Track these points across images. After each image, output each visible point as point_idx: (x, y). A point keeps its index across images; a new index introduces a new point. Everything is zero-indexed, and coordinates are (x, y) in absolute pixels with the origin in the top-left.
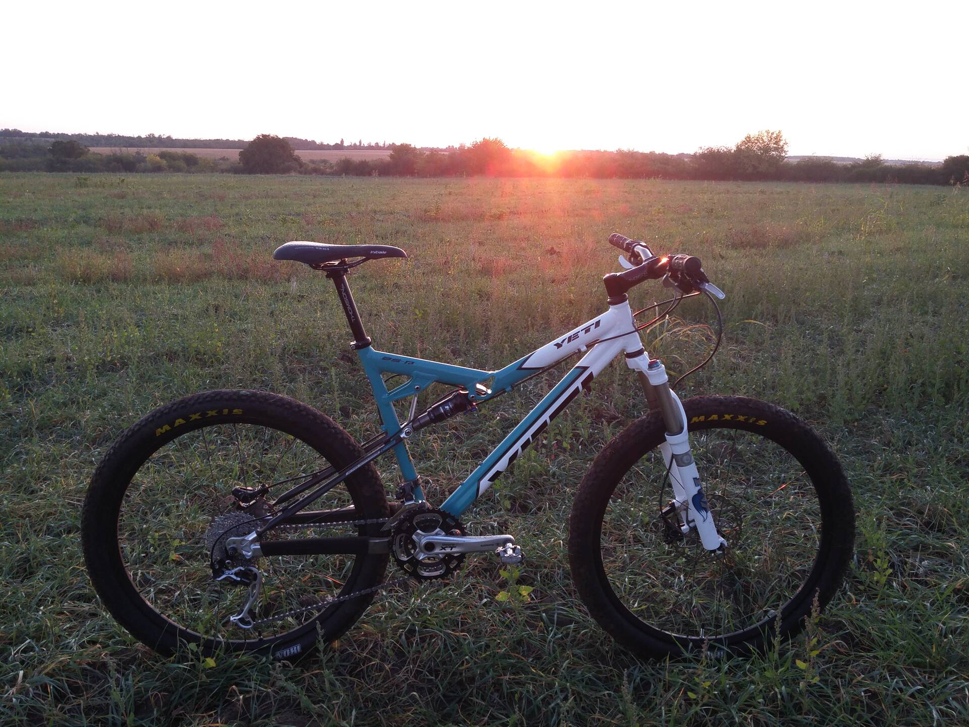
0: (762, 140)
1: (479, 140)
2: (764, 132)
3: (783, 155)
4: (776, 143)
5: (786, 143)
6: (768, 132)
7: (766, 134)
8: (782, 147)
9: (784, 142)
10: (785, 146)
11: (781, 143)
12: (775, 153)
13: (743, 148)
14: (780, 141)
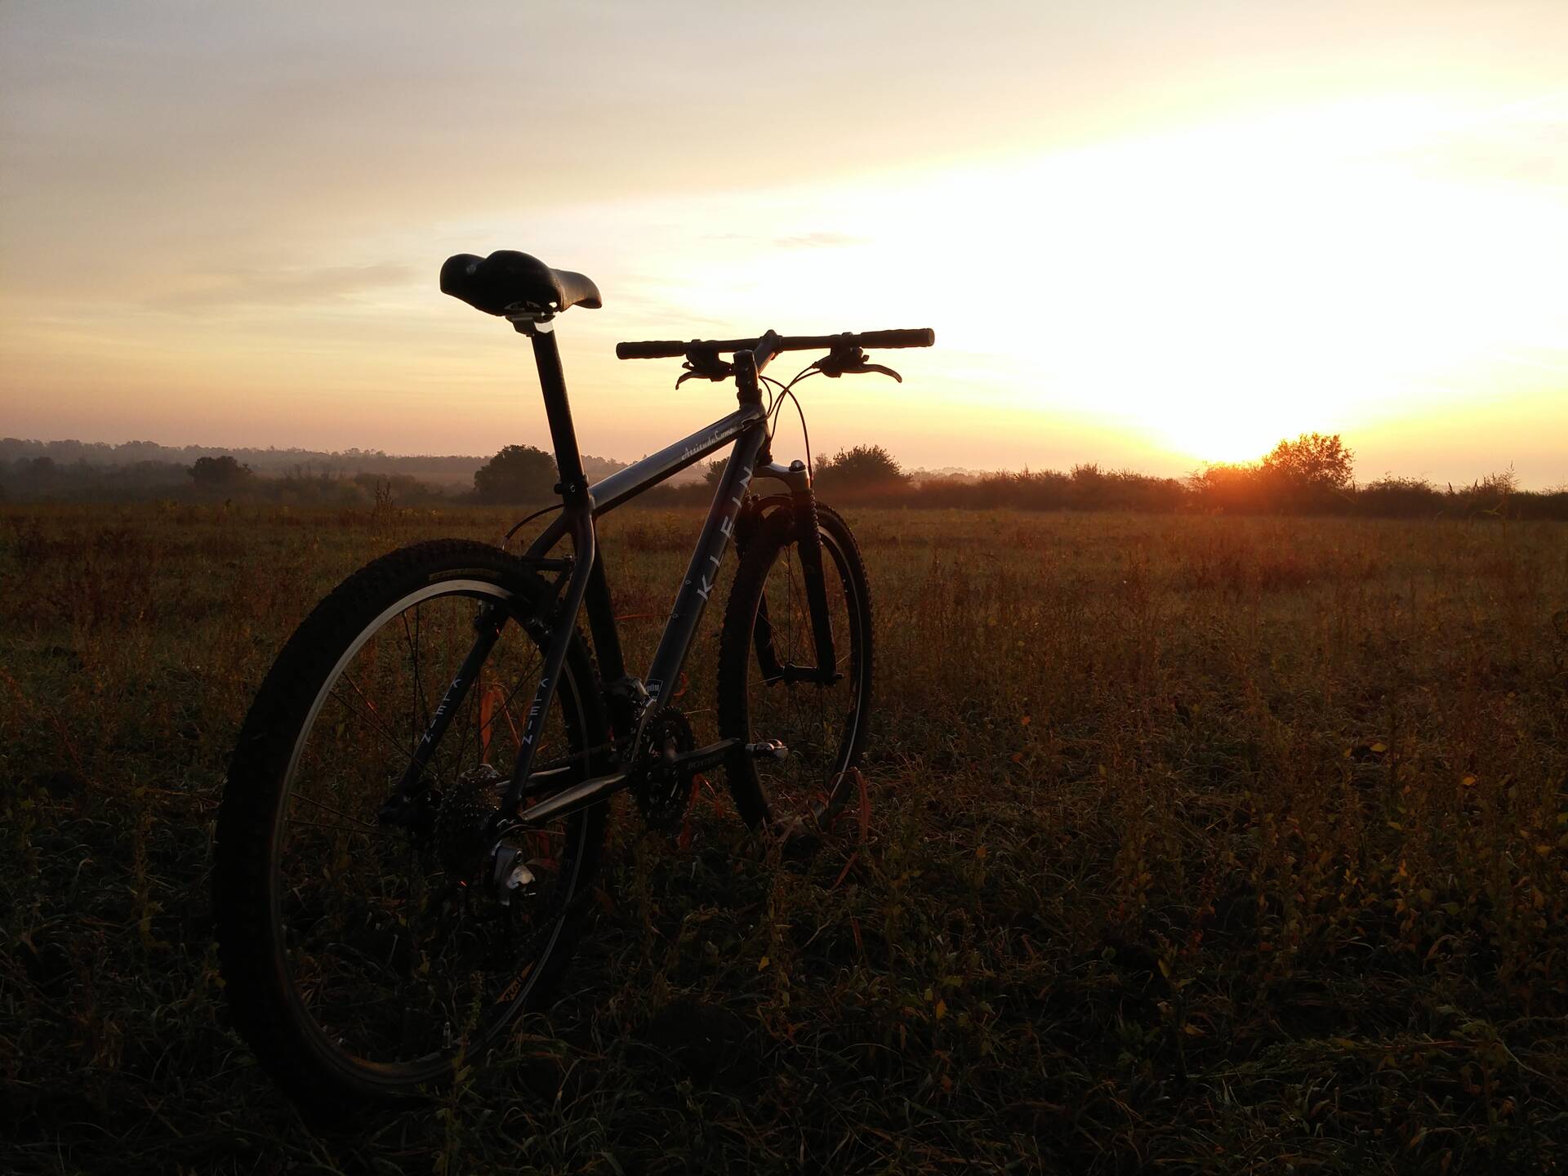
0: (1308, 450)
1: (848, 449)
2: (1309, 437)
3: (1344, 474)
4: (1330, 456)
5: (1347, 456)
6: (1316, 438)
7: (1312, 442)
8: (1341, 463)
9: (1343, 453)
10: (1347, 461)
11: (1340, 456)
12: (1329, 472)
13: (1274, 462)
14: (1337, 451)
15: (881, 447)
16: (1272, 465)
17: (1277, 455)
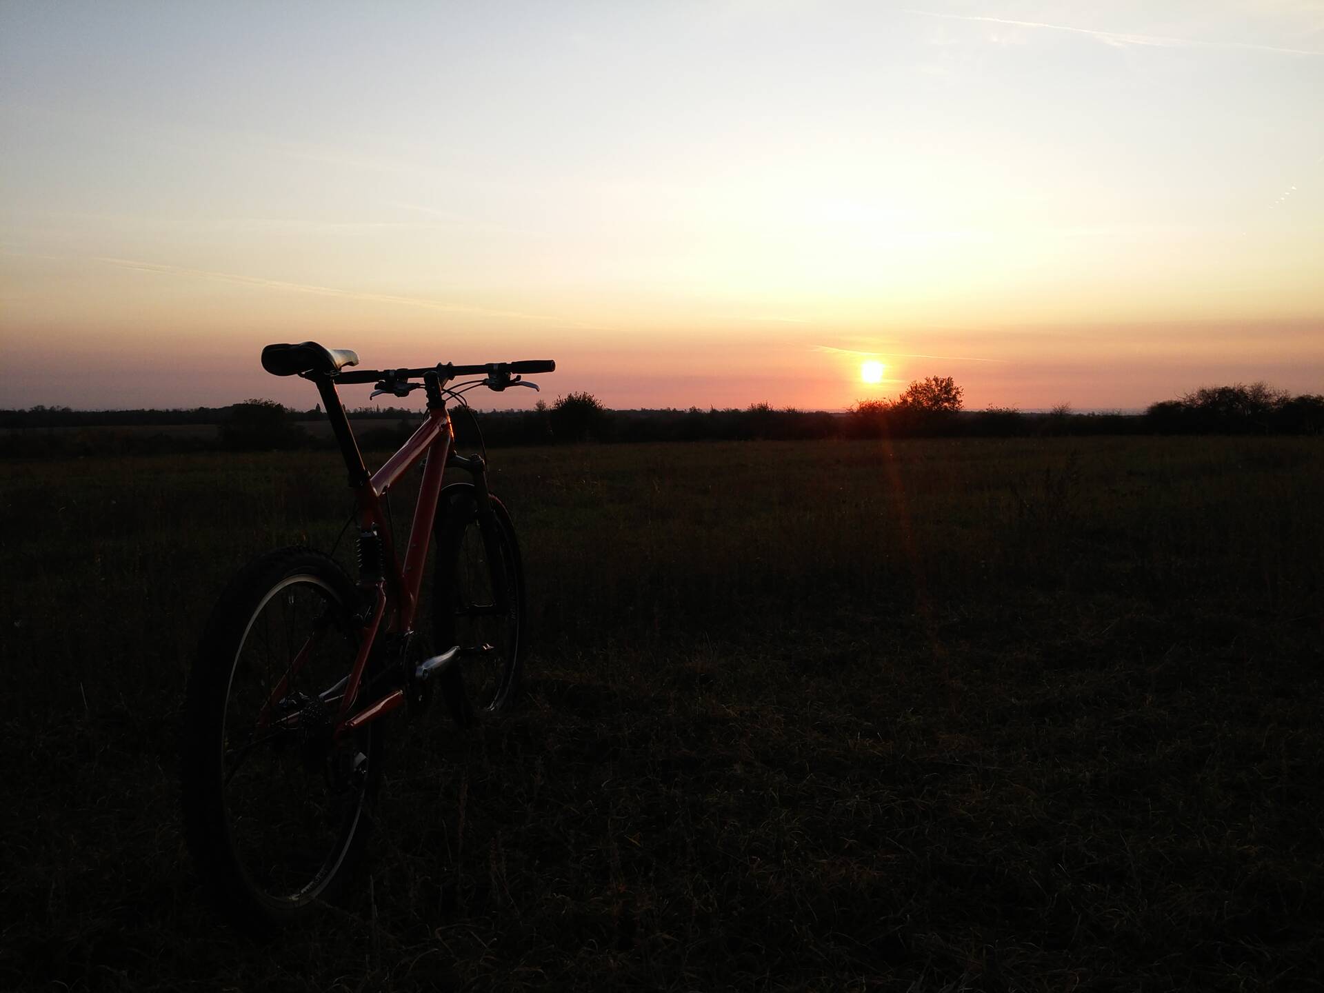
0: (931, 389)
1: (564, 397)
2: (931, 379)
3: (957, 405)
4: (947, 392)
5: (958, 393)
6: (936, 380)
7: (934, 382)
8: (955, 397)
9: (955, 390)
10: (958, 396)
11: (953, 393)
12: (946, 404)
13: (910, 399)
14: (951, 389)
15: (589, 394)
16: (907, 401)
17: (911, 393)
